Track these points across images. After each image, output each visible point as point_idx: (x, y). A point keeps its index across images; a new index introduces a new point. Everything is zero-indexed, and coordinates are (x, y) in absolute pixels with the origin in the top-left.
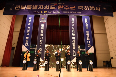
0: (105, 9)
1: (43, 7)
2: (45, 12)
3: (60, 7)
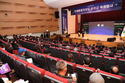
0: (116, 4)
1: (85, 10)
2: (86, 12)
3: (91, 9)
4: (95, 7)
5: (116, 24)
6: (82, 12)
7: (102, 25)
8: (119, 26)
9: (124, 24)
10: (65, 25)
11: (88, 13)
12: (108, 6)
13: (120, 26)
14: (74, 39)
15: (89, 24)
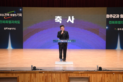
5: (111, 16)
7: (71, 20)
8: (119, 22)
14: (28, 75)
15: (21, 12)
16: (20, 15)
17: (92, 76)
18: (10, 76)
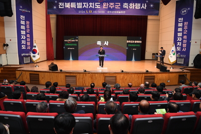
0: (152, 6)
1: (87, 5)
2: (91, 12)
3: (104, 5)
4: (112, 4)
5: (130, 41)
6: (80, 9)
7: (106, 43)
8: (134, 45)
9: (141, 42)
10: (26, 40)
11: (95, 13)
12: (137, 6)
13: (136, 45)
14: (82, 75)
15: (78, 39)
16: (77, 40)
17: (118, 76)
18: (72, 75)
